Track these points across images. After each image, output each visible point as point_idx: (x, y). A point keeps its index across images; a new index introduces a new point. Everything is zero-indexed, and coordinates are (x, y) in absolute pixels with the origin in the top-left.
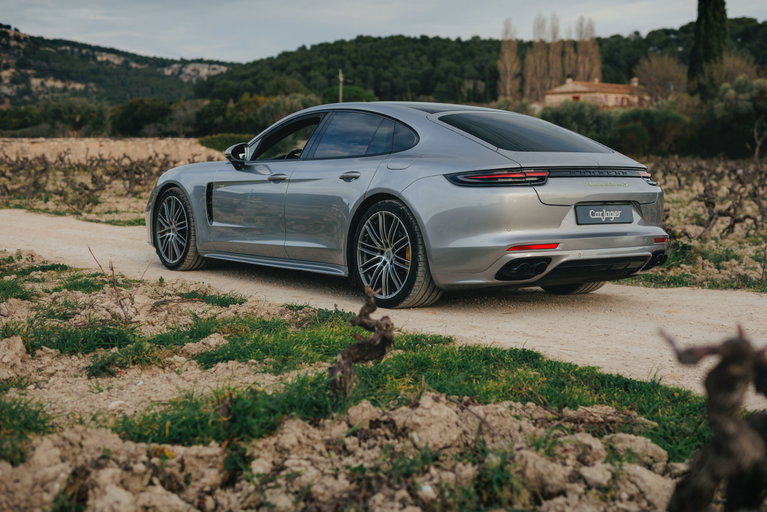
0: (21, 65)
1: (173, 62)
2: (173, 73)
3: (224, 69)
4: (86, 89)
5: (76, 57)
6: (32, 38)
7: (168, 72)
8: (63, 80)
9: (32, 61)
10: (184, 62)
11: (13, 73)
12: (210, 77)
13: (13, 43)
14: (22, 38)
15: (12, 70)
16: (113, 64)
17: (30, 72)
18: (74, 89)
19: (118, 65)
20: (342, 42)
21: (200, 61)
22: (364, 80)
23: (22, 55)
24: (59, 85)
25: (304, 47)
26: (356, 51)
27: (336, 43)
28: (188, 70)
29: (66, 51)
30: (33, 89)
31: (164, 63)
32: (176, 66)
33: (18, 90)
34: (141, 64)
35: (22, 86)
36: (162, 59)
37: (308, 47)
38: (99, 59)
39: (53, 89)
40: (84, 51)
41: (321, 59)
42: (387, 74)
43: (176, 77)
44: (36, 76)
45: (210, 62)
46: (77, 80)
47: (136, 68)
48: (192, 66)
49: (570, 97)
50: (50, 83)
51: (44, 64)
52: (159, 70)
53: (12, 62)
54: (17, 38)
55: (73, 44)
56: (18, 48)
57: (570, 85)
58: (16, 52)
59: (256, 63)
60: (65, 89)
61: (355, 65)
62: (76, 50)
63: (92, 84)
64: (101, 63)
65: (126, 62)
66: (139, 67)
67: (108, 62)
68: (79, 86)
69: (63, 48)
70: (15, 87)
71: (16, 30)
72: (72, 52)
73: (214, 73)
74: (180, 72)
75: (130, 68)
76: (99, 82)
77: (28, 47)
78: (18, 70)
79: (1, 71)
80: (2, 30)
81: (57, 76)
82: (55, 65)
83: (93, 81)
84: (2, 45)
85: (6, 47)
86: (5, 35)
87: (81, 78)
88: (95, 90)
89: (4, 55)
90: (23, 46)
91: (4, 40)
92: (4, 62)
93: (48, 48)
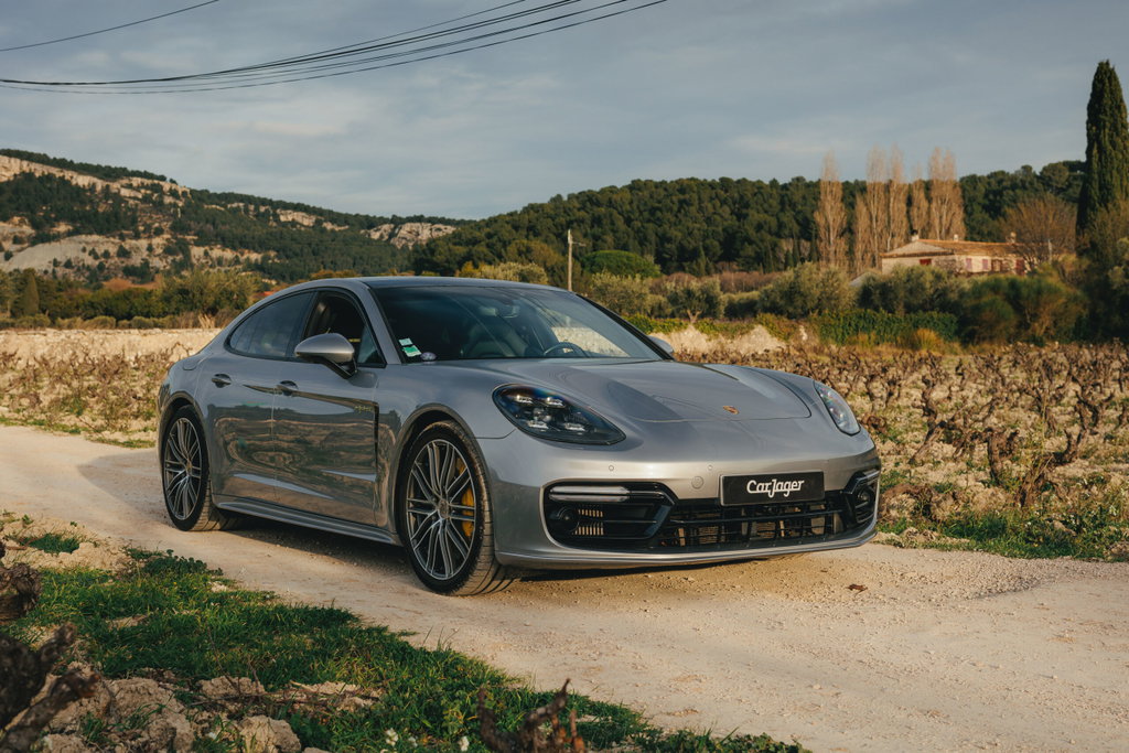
0: (178, 228)
1: (383, 221)
2: (382, 236)
3: (450, 229)
4: (265, 259)
5: (251, 216)
6: (192, 191)
7: (375, 235)
8: (234, 248)
9: (192, 224)
10: (397, 222)
11: (168, 240)
12: (432, 241)
13: (168, 200)
14: (180, 192)
15: (166, 236)
16: (302, 225)
17: (189, 238)
18: (248, 260)
19: (308, 227)
20: (612, 189)
21: (419, 219)
22: (643, 241)
23: (179, 215)
24: (229, 254)
25: (559, 197)
26: (631, 201)
27: (603, 191)
28: (404, 231)
29: (238, 209)
30: (194, 261)
31: (371, 223)
32: (386, 227)
33: (174, 263)
34: (339, 225)
35: (179, 257)
36: (367, 217)
37: (565, 198)
38: (282, 218)
39: (220, 261)
40: (262, 209)
41: (582, 214)
42: (676, 233)
43: (386, 244)
44: (197, 244)
45: (432, 221)
46: (252, 248)
47: (333, 231)
48: (407, 227)
49: (915, 262)
50: (216, 252)
51: (209, 226)
52: (363, 232)
53: (166, 225)
54: (174, 193)
55: (247, 199)
56: (175, 205)
57: (917, 244)
58: (172, 210)
59: (492, 221)
60: (236, 261)
61: (628, 221)
62: (252, 207)
63: (272, 254)
64: (285, 224)
65: (318, 222)
66: (337, 229)
67: (294, 223)
68: (254, 257)
69: (235, 204)
70: (170, 258)
71: (173, 181)
72: (247, 211)
73: (435, 234)
75: (324, 231)
76: (281, 251)
77: (188, 205)
78: (174, 237)
79: (150, 237)
80: (154, 182)
81: (226, 243)
82: (224, 228)
83: (274, 249)
84: (154, 203)
85: (159, 206)
86: (157, 189)
87: (258, 245)
88: (276, 260)
89: (154, 216)
90: (180, 203)
91: (155, 196)
92: (156, 225)
93: (213, 206)
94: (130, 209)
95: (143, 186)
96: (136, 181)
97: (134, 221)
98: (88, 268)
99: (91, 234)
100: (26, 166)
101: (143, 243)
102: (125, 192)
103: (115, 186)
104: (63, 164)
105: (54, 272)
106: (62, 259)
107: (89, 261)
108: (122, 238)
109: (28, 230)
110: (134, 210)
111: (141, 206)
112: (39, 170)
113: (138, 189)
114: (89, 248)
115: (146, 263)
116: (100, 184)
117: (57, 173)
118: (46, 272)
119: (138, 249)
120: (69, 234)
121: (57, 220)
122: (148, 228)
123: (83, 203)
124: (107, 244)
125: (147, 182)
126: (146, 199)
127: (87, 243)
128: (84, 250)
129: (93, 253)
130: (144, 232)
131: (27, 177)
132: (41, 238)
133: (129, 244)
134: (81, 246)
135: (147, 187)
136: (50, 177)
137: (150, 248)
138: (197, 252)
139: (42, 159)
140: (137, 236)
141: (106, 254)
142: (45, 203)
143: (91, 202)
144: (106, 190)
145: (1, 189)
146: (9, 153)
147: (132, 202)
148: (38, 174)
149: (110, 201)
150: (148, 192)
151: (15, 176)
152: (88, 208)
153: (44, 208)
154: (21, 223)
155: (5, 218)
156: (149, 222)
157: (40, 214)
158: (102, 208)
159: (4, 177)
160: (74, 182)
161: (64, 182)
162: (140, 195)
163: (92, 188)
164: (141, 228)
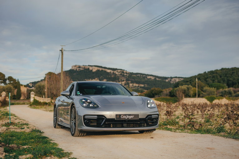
0: (127, 80)
1: (168, 78)
2: (168, 81)
3: (183, 79)
4: (145, 86)
5: (142, 77)
6: (130, 73)
7: (167, 81)
8: (138, 84)
9: (130, 79)
10: (171, 78)
11: (125, 83)
12: (178, 82)
13: (125, 74)
15: (125, 82)
17: (129, 82)
19: (153, 79)
20: (217, 70)
21: (176, 77)
22: (224, 81)
23: (127, 77)
24: (137, 85)
25: (205, 72)
26: (221, 73)
27: (215, 71)
28: (173, 80)
29: (139, 76)
31: (166, 78)
32: (169, 79)
34: (160, 79)
35: (127, 86)
36: (165, 77)
37: (207, 72)
38: (148, 78)
39: (135, 87)
40: (144, 76)
41: (210, 75)
42: (231, 79)
43: (169, 82)
44: (131, 83)
45: (179, 78)
46: (142, 84)
47: (158, 80)
48: (174, 79)
50: (135, 85)
51: (133, 80)
52: (164, 80)
53: (125, 79)
54: (126, 73)
55: (141, 74)
56: (126, 75)
58: (126, 76)
59: (191, 77)
60: (139, 86)
61: (221, 77)
62: (142, 75)
63: (146, 85)
64: (148, 79)
65: (155, 78)
66: (159, 79)
67: (150, 79)
68: (142, 85)
69: (138, 75)
71: (126, 71)
72: (141, 76)
73: (180, 80)
74: (170, 81)
75: (156, 80)
76: (148, 84)
78: (126, 82)
79: (122, 82)
81: (137, 83)
82: (136, 80)
83: (146, 84)
85: (123, 76)
86: (123, 72)
87: (143, 83)
88: (147, 86)
89: (123, 78)
90: (128, 75)
91: (123, 74)
92: (123, 79)
93: (134, 76)
94: (117, 76)
95: (120, 72)
96: (119, 71)
97: (119, 79)
100: (98, 68)
102: (117, 73)
103: (115, 72)
104: (105, 68)
110: (119, 77)
111: (120, 76)
112: (100, 69)
113: (119, 72)
116: (112, 72)
117: (104, 69)
121: (104, 79)
122: (121, 80)
123: (109, 76)
125: (121, 71)
126: (121, 74)
131: (98, 70)
135: (121, 72)
136: (102, 71)
138: (131, 85)
139: (101, 67)
140: (119, 82)
143: (110, 75)
144: (113, 73)
145: (94, 73)
146: (95, 66)
147: (118, 75)
148: (100, 70)
149: (114, 75)
150: (121, 73)
151: (96, 70)
152: (110, 76)
153: (102, 76)
154: (97, 79)
155: (94, 79)
156: (121, 79)
157: (101, 78)
158: (112, 76)
159: (94, 70)
160: (107, 71)
161: (105, 71)
162: (120, 74)
163: (111, 72)
164: (120, 80)
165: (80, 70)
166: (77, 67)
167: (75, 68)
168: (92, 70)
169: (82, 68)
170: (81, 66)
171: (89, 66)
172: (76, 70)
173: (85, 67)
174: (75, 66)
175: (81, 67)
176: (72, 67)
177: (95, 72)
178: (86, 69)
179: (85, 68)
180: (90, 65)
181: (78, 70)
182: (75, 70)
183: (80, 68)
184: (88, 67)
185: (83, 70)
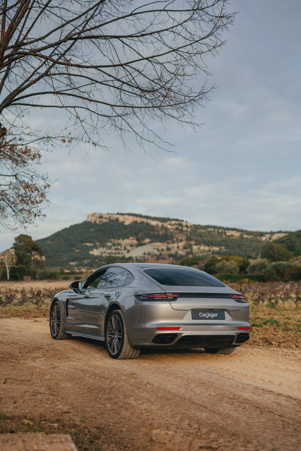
0: (188, 239)
1: (267, 233)
2: (266, 239)
4: (220, 249)
5: (216, 234)
6: (194, 225)
7: (264, 239)
8: (209, 246)
9: (193, 237)
10: (272, 233)
11: (185, 244)
13: (185, 229)
14: (189, 226)
15: (184, 242)
16: (235, 236)
17: (192, 242)
18: (214, 250)
19: (237, 237)
23: (189, 234)
24: (207, 248)
28: (274, 236)
29: (211, 231)
30: (194, 251)
31: (262, 234)
32: (268, 235)
33: (187, 252)
34: (250, 235)
35: (189, 250)
36: (260, 232)
38: (228, 234)
39: (204, 251)
40: (220, 231)
43: (267, 242)
44: (195, 245)
46: (216, 245)
47: (247, 238)
48: (276, 235)
50: (202, 248)
51: (200, 238)
52: (259, 238)
53: (184, 238)
54: (187, 226)
55: (215, 227)
56: (187, 231)
58: (186, 233)
60: (210, 251)
62: (216, 230)
63: (223, 247)
64: (229, 236)
65: (241, 235)
66: (249, 237)
67: (232, 236)
68: (216, 249)
69: (210, 229)
70: (185, 250)
71: (187, 222)
72: (214, 231)
75: (243, 238)
76: (227, 246)
77: (192, 230)
78: (187, 242)
79: (178, 243)
80: (179, 223)
81: (206, 244)
82: (205, 239)
83: (224, 245)
84: (180, 230)
85: (181, 231)
86: (181, 225)
87: (218, 245)
88: (224, 250)
89: (180, 235)
90: (189, 230)
91: (180, 228)
92: (180, 238)
93: (202, 230)
94: (170, 233)
96: (173, 222)
97: (172, 237)
98: (156, 255)
99: (157, 242)
100: (135, 219)
101: (175, 245)
102: (169, 227)
103: (166, 224)
104: (147, 217)
105: (144, 257)
106: (147, 252)
107: (157, 252)
108: (168, 243)
109: (135, 242)
110: (172, 233)
111: (175, 231)
112: (139, 220)
113: (174, 225)
114: (156, 248)
115: (176, 253)
116: (160, 224)
117: (145, 220)
118: (141, 257)
119: (173, 247)
120: (150, 243)
121: (146, 238)
122: (177, 239)
123: (154, 231)
124: (162, 246)
125: (177, 222)
126: (177, 229)
127: (156, 246)
128: (154, 248)
129: (158, 250)
130: (176, 241)
131: (135, 223)
132: (140, 244)
133: (170, 246)
134: (154, 247)
135: (177, 224)
136: (142, 223)
137: (178, 247)
138: (195, 248)
139: (140, 216)
140: (173, 243)
141: (162, 250)
142: (141, 231)
143: (157, 231)
144: (163, 226)
145: (126, 227)
146: (129, 214)
147: (171, 230)
148: (139, 222)
149: (164, 230)
150: (178, 226)
151: (131, 222)
152: (156, 233)
153: (141, 233)
154: (133, 239)
155: (128, 238)
156: (178, 237)
157: (140, 236)
158: (161, 233)
159: (127, 223)
160: (151, 224)
161: (148, 224)
162: (174, 227)
163: (158, 226)
164: (175, 240)
165: (101, 223)
166: (97, 217)
167: (92, 219)
168: (124, 222)
169: (106, 218)
170: (105, 215)
171: (118, 214)
172: (95, 222)
173: (111, 216)
174: (93, 215)
175: (104, 217)
176: (88, 217)
177: (129, 225)
178: (113, 221)
179: (111, 219)
180: (120, 212)
181: (98, 222)
182: (93, 222)
183: (101, 219)
184: (117, 216)
185: (106, 223)
